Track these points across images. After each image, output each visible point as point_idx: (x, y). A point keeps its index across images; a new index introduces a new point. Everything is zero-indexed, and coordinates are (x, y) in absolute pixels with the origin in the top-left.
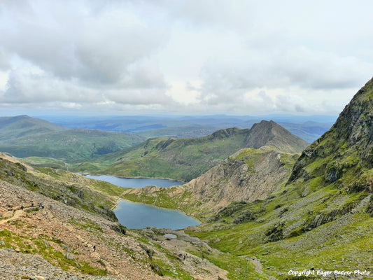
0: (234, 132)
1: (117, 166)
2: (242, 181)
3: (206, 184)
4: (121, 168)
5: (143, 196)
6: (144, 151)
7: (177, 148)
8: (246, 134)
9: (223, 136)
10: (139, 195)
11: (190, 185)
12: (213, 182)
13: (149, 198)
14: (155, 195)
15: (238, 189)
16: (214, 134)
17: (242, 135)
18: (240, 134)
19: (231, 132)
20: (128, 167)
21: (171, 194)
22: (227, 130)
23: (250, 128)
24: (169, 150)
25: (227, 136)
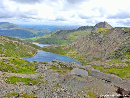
0: (87, 27)
1: (40, 40)
2: (101, 42)
3: (80, 44)
4: (41, 41)
5: (50, 49)
6: (51, 35)
7: (64, 34)
8: (92, 28)
9: (83, 29)
10: (48, 48)
11: (72, 45)
12: (84, 43)
13: (53, 50)
14: (56, 49)
15: (99, 46)
16: (79, 28)
17: (91, 29)
18: (90, 28)
19: (86, 27)
20: (44, 40)
21: (63, 49)
22: (84, 26)
23: (94, 26)
24: (61, 34)
25: (84, 29)
